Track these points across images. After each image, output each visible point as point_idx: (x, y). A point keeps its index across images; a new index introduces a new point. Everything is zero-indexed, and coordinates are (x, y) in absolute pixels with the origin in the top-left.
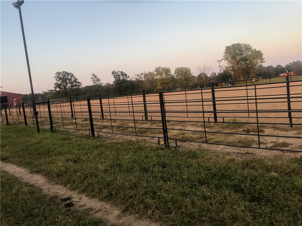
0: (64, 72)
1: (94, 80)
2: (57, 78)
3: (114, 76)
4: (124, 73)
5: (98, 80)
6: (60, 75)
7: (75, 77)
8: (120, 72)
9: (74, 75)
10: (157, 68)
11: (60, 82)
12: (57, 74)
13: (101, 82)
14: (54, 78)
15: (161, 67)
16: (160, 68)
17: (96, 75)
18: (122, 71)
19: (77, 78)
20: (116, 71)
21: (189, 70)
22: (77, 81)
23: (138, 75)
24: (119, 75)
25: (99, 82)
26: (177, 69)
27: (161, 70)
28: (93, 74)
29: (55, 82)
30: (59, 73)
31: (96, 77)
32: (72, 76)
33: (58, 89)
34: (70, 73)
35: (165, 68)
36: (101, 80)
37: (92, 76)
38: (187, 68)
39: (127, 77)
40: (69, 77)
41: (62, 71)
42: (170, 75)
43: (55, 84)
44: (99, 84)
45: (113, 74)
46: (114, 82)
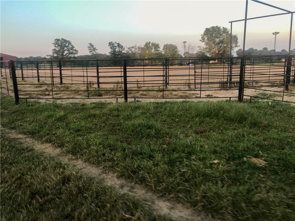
0: (62, 39)
1: (91, 49)
2: (56, 44)
3: (111, 47)
4: (120, 45)
5: (94, 49)
6: (59, 42)
7: (73, 45)
8: (117, 44)
9: (71, 42)
10: (147, 43)
11: (58, 48)
12: (57, 41)
13: (97, 51)
14: (53, 44)
15: (151, 42)
16: (149, 43)
17: (93, 45)
18: (119, 43)
19: (74, 46)
20: (114, 42)
21: (176, 48)
22: (74, 49)
23: (129, 48)
24: (116, 46)
25: (95, 51)
26: (165, 46)
27: (151, 45)
28: (90, 43)
29: (54, 48)
30: (58, 40)
31: (93, 46)
32: (70, 43)
33: (55, 55)
34: (68, 41)
35: (155, 43)
36: (97, 50)
37: (89, 45)
38: (174, 45)
39: (123, 49)
40: (67, 45)
41: (61, 39)
42: (159, 51)
43: (53, 50)
44: (94, 53)
45: (109, 44)
46: (110, 53)
